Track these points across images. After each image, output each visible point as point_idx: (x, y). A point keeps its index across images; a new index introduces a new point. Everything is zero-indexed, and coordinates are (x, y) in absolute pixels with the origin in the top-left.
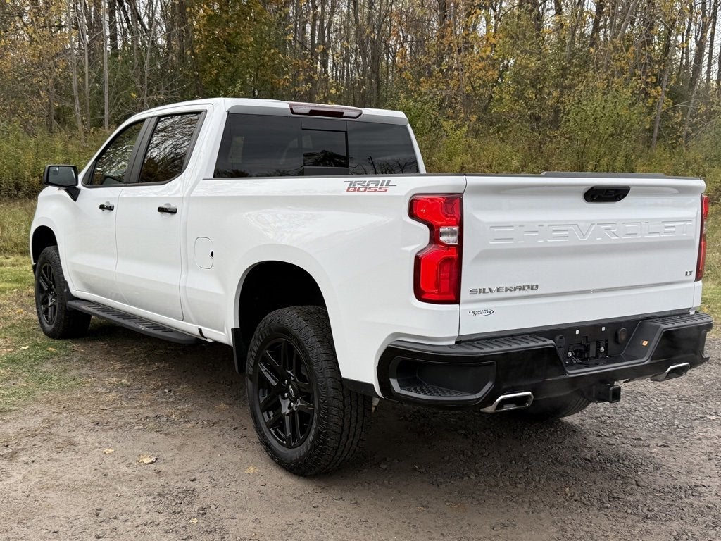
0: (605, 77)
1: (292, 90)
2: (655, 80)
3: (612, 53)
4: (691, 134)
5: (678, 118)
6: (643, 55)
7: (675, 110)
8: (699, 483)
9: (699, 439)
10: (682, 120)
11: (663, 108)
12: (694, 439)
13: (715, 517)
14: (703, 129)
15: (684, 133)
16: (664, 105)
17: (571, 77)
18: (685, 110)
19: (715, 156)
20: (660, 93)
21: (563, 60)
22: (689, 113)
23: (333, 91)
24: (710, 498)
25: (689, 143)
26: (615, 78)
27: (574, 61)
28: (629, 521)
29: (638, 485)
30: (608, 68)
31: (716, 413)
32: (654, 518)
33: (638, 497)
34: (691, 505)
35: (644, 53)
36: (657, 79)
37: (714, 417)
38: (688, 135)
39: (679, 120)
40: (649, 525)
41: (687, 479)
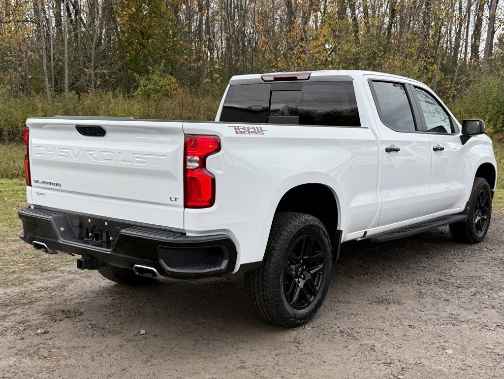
0: (401, 59)
1: (189, 66)
2: (433, 61)
3: (405, 43)
4: (456, 95)
5: (448, 85)
6: (425, 44)
7: (446, 80)
8: (482, 275)
9: (479, 258)
10: (451, 86)
11: (438, 78)
12: (476, 258)
13: (491, 286)
14: (464, 92)
15: (452, 95)
16: (438, 77)
17: (379, 59)
18: (452, 80)
19: (472, 110)
20: (436, 69)
21: (374, 47)
22: (454, 81)
23: (217, 67)
24: (488, 280)
25: (455, 101)
26: (408, 59)
27: (381, 48)
28: (450, 289)
29: (452, 276)
30: (403, 52)
31: (486, 248)
32: (462, 287)
33: (453, 280)
34: (479, 282)
35: (426, 43)
36: (434, 59)
37: (485, 249)
38: (454, 96)
39: (449, 86)
40: (461, 290)
41: (476, 274)
